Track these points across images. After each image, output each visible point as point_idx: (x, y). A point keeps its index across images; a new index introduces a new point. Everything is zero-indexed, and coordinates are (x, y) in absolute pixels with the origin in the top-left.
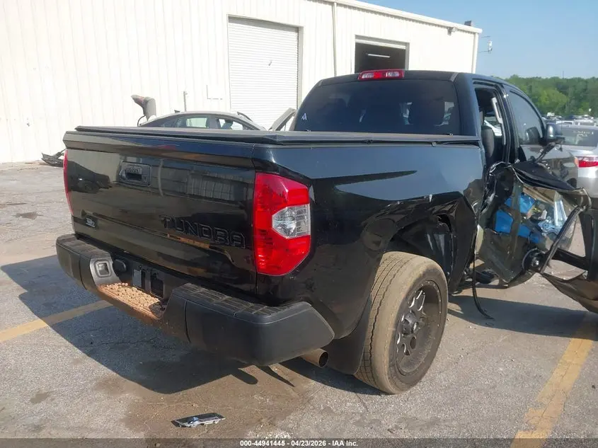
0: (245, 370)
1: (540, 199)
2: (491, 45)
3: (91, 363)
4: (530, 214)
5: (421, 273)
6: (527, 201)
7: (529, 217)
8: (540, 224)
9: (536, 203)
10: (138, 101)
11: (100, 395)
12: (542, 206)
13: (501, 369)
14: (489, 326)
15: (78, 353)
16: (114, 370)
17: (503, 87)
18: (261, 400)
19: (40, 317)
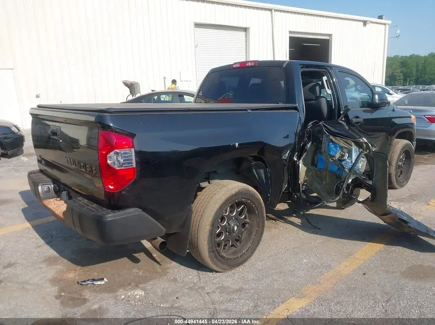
0: (136, 255)
1: (345, 146)
2: (398, 32)
3: (47, 247)
4: (338, 156)
5: (234, 193)
6: (336, 147)
7: (337, 158)
8: (343, 163)
9: (342, 148)
10: (126, 84)
11: (43, 266)
12: (345, 150)
13: (305, 261)
14: (314, 233)
15: (42, 242)
16: (58, 252)
17: (331, 68)
18: (137, 272)
19: (29, 221)
